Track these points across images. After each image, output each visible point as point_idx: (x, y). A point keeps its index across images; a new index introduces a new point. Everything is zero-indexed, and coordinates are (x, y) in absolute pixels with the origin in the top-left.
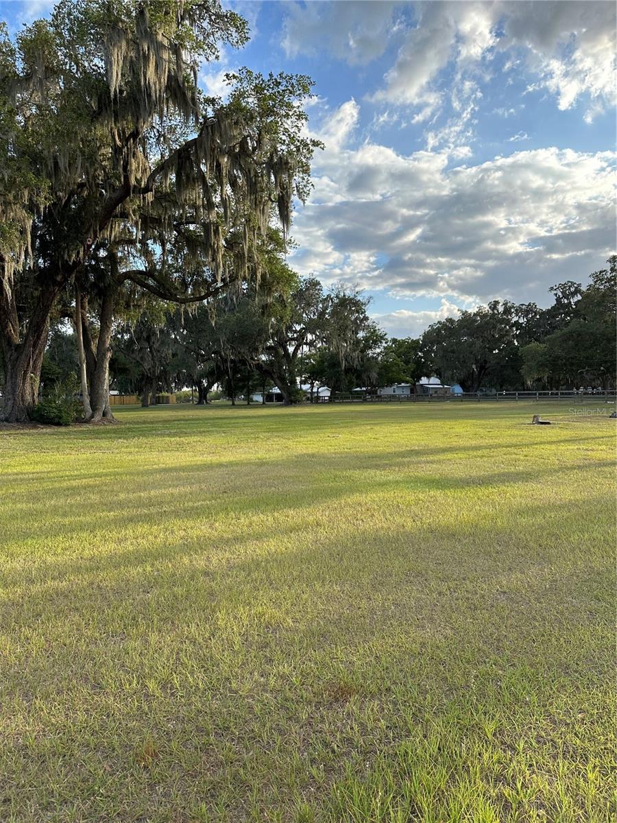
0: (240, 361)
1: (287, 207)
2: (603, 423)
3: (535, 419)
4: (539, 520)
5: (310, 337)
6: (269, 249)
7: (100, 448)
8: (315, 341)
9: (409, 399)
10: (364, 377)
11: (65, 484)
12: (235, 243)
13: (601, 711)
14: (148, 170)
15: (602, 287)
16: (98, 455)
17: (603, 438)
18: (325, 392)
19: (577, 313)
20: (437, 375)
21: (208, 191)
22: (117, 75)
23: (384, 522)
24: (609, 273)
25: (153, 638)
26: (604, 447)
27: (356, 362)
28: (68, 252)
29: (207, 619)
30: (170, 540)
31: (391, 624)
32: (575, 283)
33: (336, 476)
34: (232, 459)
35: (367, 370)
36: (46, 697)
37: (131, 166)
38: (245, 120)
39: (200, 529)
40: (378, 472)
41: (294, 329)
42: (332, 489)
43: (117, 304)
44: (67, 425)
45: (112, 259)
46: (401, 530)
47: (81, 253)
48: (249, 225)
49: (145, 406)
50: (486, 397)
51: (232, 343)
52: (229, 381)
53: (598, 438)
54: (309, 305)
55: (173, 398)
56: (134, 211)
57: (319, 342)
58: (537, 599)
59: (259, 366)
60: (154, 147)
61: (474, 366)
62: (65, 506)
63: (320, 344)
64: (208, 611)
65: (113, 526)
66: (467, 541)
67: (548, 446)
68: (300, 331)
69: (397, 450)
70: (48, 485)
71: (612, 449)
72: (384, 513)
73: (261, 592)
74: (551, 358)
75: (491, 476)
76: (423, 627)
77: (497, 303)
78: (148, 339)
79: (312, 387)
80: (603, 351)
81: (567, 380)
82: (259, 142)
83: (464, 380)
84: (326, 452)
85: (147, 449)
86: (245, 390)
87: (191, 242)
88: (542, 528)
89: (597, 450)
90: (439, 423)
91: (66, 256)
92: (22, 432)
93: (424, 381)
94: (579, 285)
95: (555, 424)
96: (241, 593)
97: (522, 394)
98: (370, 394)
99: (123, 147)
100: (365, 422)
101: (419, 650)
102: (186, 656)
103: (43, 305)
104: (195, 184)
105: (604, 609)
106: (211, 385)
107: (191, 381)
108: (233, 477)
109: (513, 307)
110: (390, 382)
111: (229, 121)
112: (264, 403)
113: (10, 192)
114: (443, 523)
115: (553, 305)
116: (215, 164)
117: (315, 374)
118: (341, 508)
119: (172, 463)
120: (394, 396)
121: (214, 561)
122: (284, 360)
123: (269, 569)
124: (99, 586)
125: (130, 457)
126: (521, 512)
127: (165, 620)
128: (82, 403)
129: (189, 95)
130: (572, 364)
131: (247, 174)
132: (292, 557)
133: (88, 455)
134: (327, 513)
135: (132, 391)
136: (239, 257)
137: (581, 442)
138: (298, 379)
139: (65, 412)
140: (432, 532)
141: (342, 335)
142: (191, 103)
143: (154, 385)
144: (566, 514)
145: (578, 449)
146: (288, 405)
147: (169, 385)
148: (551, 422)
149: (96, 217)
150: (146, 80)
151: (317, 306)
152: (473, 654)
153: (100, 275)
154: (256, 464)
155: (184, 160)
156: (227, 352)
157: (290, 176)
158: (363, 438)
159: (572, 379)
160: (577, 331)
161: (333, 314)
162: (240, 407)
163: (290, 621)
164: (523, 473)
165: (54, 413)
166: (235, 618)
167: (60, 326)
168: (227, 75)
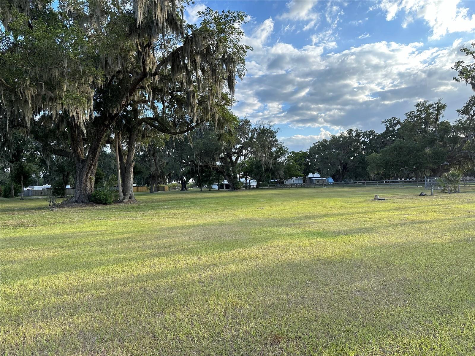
0: (205, 166)
1: (233, 83)
2: (416, 199)
3: (376, 197)
4: (378, 253)
5: (244, 152)
6: (222, 104)
7: (131, 217)
8: (247, 154)
9: (302, 186)
10: (276, 174)
11: (116, 237)
12: (203, 101)
13: (408, 346)
14: (156, 63)
15: (412, 121)
16: (131, 221)
17: (415, 207)
18: (254, 183)
19: (398, 135)
20: (318, 172)
21: (188, 74)
22: (141, 15)
23: (293, 256)
24: (416, 113)
25: (178, 314)
26: (415, 213)
27: (271, 166)
28: (112, 109)
29: (204, 305)
30: (178, 266)
31: (300, 306)
32: (397, 119)
33: (264, 231)
34: (205, 222)
35: (278, 170)
36: (130, 341)
37: (147, 61)
38: (209, 36)
39: (193, 260)
40: (287, 229)
41: (235, 147)
42: (262, 238)
43: (137, 136)
44: (110, 204)
45: (135, 112)
46: (302, 260)
47: (119, 109)
48: (211, 92)
49: (151, 192)
50: (348, 184)
51: (201, 156)
52: (199, 177)
53: (412, 207)
54: (244, 134)
55: (167, 188)
56: (148, 86)
57: (250, 155)
58: (376, 294)
59: (216, 169)
60: (159, 50)
61: (339, 167)
62: (118, 249)
63: (251, 155)
64: (204, 301)
65: (147, 259)
66: (338, 265)
67: (383, 213)
68: (239, 148)
69: (297, 216)
70: (106, 237)
71: (420, 214)
72: (292, 251)
73: (230, 292)
74: (384, 162)
75: (351, 230)
76: (317, 308)
77: (351, 130)
78: (153, 155)
79: (246, 180)
80: (414, 157)
81: (394, 174)
82: (217, 47)
83: (334, 175)
84: (257, 217)
85: (157, 217)
86: (208, 183)
87: (179, 101)
88: (379, 258)
89: (411, 215)
90: (320, 200)
91: (111, 111)
92: (86, 208)
93: (311, 175)
94: (399, 119)
95: (387, 200)
96: (220, 292)
97: (369, 183)
98: (279, 183)
99: (143, 51)
100: (278, 200)
101: (315, 319)
102: (196, 322)
103: (97, 138)
104: (182, 71)
105: (411, 299)
106: (188, 180)
107: (177, 178)
108: (207, 232)
109: (362, 133)
110: (291, 177)
111: (201, 37)
112: (219, 189)
113: (82, 78)
114: (325, 256)
115: (385, 131)
116: (193, 60)
117: (248, 172)
118: (268, 248)
119: (172, 225)
120: (294, 185)
121: (204, 276)
122: (230, 165)
123: (233, 280)
124: (145, 289)
125: (148, 222)
126: (367, 249)
127: (183, 305)
128: (118, 191)
129: (179, 23)
130: (397, 165)
131: (210, 65)
132: (245, 274)
133: (125, 221)
134: (261, 251)
135: (144, 184)
136: (206, 109)
137: (402, 210)
138: (238, 176)
139: (109, 197)
140: (319, 260)
141: (263, 151)
142: (179, 27)
143: (156, 180)
144: (392, 250)
145: (400, 214)
146: (233, 190)
147: (164, 179)
148: (385, 199)
149: (127, 89)
150: (156, 16)
151: (248, 134)
152: (343, 321)
153: (128, 120)
154: (219, 225)
155: (175, 58)
156: (198, 161)
157: (234, 66)
158: (277, 209)
159: (397, 174)
160: (399, 146)
161: (258, 138)
162: (205, 192)
163: (247, 306)
164: (369, 228)
165: (103, 197)
166: (219, 304)
167: (104, 148)
168: (199, 12)
